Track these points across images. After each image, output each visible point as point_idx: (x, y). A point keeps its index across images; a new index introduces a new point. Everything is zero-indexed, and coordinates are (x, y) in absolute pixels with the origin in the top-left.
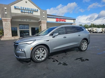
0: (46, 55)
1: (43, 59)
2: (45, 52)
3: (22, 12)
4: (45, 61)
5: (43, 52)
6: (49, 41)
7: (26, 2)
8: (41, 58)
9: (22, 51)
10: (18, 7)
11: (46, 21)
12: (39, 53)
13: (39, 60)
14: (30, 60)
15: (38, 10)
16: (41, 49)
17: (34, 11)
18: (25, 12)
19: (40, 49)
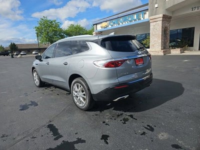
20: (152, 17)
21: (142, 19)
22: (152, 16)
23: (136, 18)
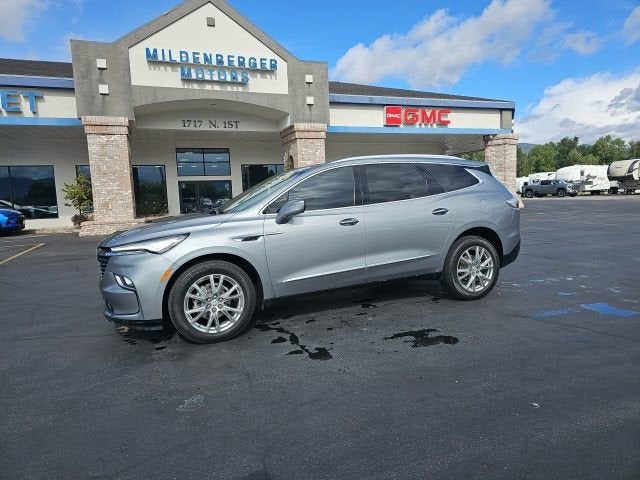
0: (240, 308)
1: (226, 326)
2: (235, 293)
3: (186, 80)
4: (236, 340)
5: (226, 295)
6: (255, 238)
7: (211, 23)
8: (213, 324)
9: (125, 283)
10: (167, 54)
11: (322, 126)
12: (203, 298)
13: (203, 329)
14: (160, 328)
15: (274, 66)
16: (217, 280)
17: (254, 70)
18: (202, 81)
19: (208, 281)
20: (90, 119)
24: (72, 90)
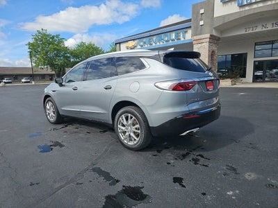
3: (241, 6)
6: (55, 91)
18: (251, 4)
20: (195, 38)
21: (182, 39)
22: (196, 35)
23: (174, 37)
24: (190, 27)
